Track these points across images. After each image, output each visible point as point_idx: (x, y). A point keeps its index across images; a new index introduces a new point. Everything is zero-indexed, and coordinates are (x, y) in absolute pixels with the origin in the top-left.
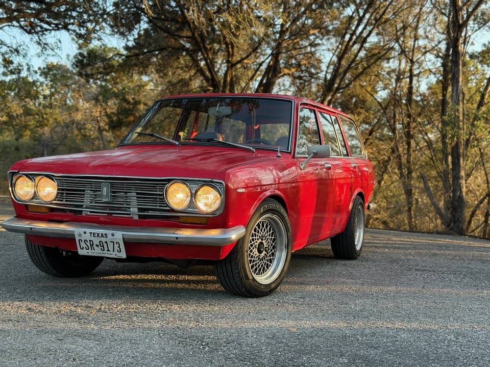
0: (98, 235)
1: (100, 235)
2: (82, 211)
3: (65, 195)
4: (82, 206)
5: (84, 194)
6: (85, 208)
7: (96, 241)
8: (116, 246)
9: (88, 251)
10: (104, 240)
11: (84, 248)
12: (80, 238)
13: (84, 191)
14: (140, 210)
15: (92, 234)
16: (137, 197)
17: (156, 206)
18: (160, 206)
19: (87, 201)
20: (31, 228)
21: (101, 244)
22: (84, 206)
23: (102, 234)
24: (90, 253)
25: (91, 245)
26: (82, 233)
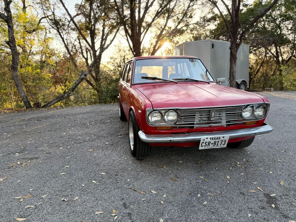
0: (215, 139)
1: (216, 139)
2: (194, 126)
3: (183, 119)
4: (194, 123)
5: (195, 117)
6: (196, 125)
7: (212, 141)
8: (223, 143)
9: (205, 147)
10: (217, 140)
11: (204, 146)
12: (204, 141)
13: (195, 116)
14: (227, 122)
15: (211, 139)
16: (226, 116)
17: (236, 119)
18: (238, 118)
19: (197, 121)
20: (171, 140)
21: (215, 143)
22: (195, 123)
23: (217, 138)
24: (206, 148)
25: (208, 144)
26: (205, 139)
